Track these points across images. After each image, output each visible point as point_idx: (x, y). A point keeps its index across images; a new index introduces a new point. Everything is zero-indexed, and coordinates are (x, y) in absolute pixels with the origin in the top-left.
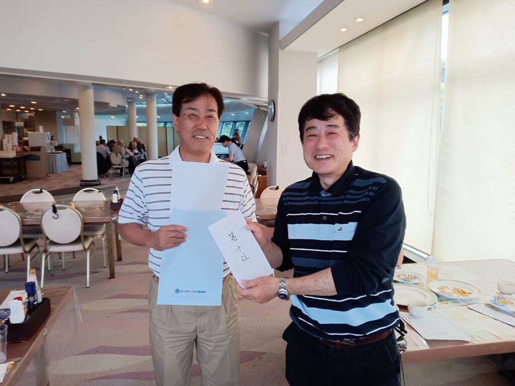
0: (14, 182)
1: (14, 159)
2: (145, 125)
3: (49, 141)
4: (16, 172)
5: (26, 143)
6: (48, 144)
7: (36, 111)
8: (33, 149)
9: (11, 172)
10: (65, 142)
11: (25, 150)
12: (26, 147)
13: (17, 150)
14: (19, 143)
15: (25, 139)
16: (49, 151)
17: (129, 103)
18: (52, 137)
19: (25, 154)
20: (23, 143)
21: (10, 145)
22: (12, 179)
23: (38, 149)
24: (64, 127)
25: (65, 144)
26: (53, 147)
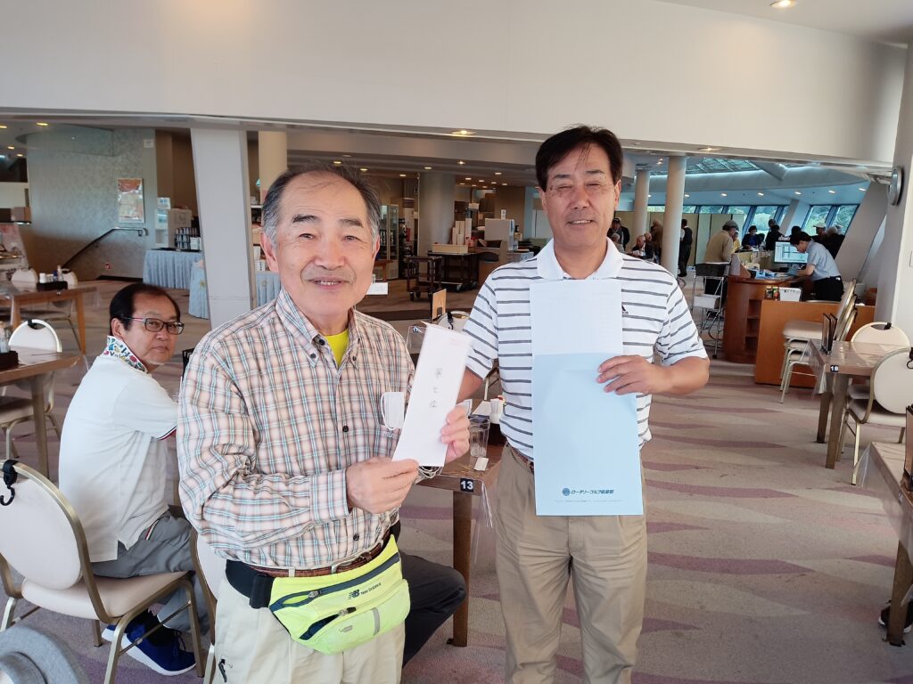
0: (463, 290)
1: (465, 257)
2: (661, 209)
3: (512, 234)
4: (466, 276)
5: (482, 234)
6: (511, 237)
7: (498, 187)
8: (491, 244)
9: (459, 277)
10: (533, 236)
11: (479, 245)
12: (480, 240)
13: (469, 244)
14: (473, 234)
15: (480, 228)
16: (511, 249)
17: (639, 172)
18: (516, 227)
19: (480, 251)
20: (478, 235)
21: (462, 236)
22: (460, 285)
23: (497, 244)
24: (534, 212)
25: (534, 240)
26: (517, 243)
